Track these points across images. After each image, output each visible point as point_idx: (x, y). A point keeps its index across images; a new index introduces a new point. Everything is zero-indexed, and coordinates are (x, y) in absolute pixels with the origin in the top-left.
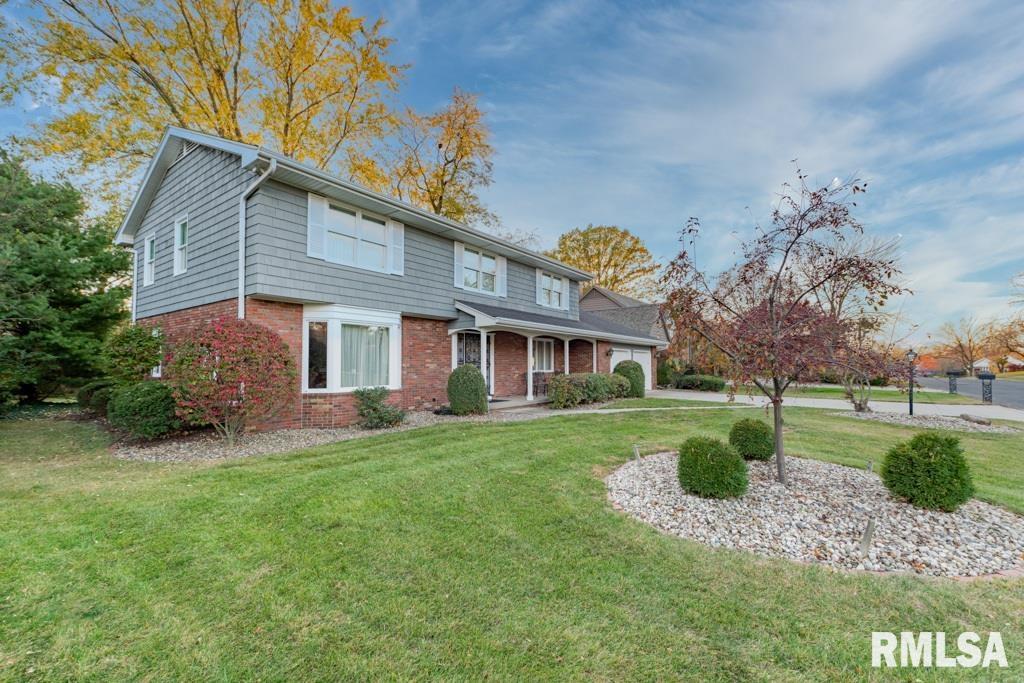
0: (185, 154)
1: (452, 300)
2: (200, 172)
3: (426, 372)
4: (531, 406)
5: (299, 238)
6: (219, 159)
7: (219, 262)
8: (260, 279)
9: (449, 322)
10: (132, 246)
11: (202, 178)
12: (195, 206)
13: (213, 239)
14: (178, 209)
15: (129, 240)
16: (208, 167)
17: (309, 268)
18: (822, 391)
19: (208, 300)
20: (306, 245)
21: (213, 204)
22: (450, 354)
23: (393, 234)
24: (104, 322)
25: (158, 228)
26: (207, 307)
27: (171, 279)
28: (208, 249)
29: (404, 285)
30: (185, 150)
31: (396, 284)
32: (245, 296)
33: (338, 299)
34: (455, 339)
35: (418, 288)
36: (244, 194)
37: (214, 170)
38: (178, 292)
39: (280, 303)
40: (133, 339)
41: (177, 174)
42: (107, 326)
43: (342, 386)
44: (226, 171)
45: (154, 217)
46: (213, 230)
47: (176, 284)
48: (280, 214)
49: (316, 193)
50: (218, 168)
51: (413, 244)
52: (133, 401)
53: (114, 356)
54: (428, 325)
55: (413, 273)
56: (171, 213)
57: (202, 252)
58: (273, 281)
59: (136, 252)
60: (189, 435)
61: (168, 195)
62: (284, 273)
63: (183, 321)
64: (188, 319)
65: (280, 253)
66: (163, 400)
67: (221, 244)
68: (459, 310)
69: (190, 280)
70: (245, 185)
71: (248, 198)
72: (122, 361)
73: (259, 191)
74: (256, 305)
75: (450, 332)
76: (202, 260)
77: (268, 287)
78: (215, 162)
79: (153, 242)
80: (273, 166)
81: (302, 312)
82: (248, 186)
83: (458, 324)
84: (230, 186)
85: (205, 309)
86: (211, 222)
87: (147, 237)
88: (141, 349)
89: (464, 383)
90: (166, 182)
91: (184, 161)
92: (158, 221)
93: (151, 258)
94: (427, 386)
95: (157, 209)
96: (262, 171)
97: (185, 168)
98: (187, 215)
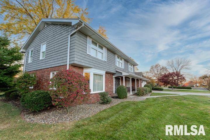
0: (46, 27)
1: (115, 69)
2: (51, 31)
3: (109, 87)
4: (132, 95)
5: (85, 48)
6: (59, 26)
7: (58, 55)
8: (75, 59)
9: (113, 74)
10: (25, 53)
11: (53, 32)
12: (49, 40)
13: (56, 48)
14: (42, 41)
15: (24, 51)
16: (55, 29)
17: (87, 57)
18: (182, 91)
19: (53, 66)
20: (87, 50)
21: (56, 39)
22: (113, 82)
23: (104, 51)
24: (13, 73)
25: (34, 47)
26: (53, 68)
27: (39, 60)
28: (54, 51)
29: (107, 64)
30: (46, 26)
31: (105, 64)
32: (69, 64)
33: (93, 66)
34: (114, 78)
35: (109, 65)
36: (70, 34)
37: (57, 30)
38: (41, 64)
39: (78, 67)
40: (27, 78)
41: (42, 32)
42: (14, 74)
43: (93, 91)
44: (62, 29)
45: (33, 44)
46: (56, 46)
47: (40, 62)
48: (81, 41)
49: (89, 36)
50: (59, 29)
51: (109, 54)
52: (32, 98)
53: (20, 82)
54: (109, 75)
55: (108, 61)
56: (39, 43)
57: (51, 52)
58: (78, 60)
59: (26, 54)
60: (50, 109)
61: (39, 38)
62: (81, 58)
63: (42, 72)
64: (45, 72)
65: (81, 52)
66: (43, 98)
67: (59, 50)
68: (116, 71)
69: (46, 61)
70: (70, 32)
71: (71, 36)
72: (23, 84)
73: (76, 33)
74: (72, 67)
75: (114, 77)
76: (51, 54)
77: (77, 62)
78: (57, 27)
79: (32, 51)
80: (83, 25)
81: (83, 70)
82: (71, 33)
83: (116, 75)
84: (63, 33)
85: (52, 69)
86: (55, 44)
87: (30, 50)
88: (29, 80)
89: (123, 90)
90: (38, 35)
91: (45, 29)
92: (35, 45)
93: (31, 55)
94: (109, 90)
95: (34, 42)
96: (78, 27)
97: (46, 30)
98: (46, 43)
